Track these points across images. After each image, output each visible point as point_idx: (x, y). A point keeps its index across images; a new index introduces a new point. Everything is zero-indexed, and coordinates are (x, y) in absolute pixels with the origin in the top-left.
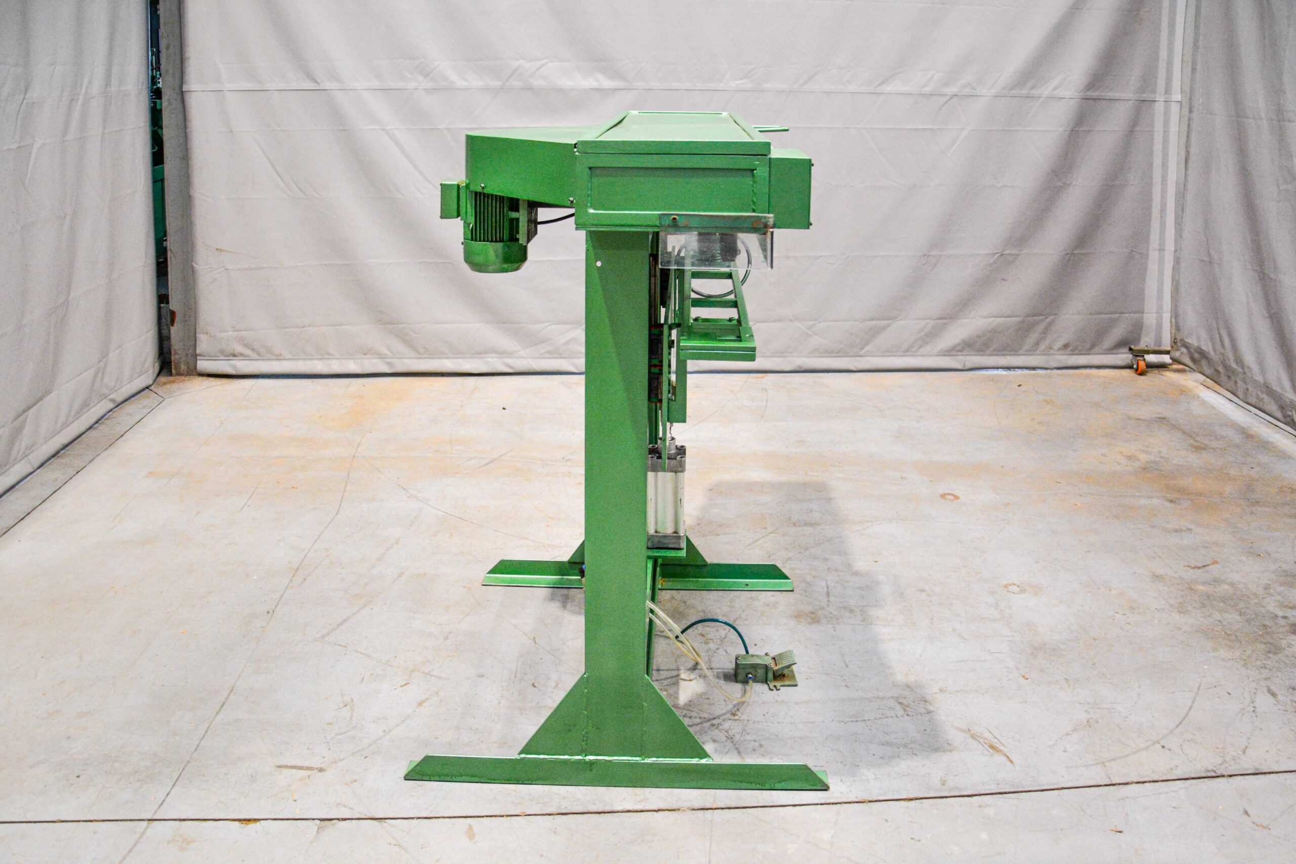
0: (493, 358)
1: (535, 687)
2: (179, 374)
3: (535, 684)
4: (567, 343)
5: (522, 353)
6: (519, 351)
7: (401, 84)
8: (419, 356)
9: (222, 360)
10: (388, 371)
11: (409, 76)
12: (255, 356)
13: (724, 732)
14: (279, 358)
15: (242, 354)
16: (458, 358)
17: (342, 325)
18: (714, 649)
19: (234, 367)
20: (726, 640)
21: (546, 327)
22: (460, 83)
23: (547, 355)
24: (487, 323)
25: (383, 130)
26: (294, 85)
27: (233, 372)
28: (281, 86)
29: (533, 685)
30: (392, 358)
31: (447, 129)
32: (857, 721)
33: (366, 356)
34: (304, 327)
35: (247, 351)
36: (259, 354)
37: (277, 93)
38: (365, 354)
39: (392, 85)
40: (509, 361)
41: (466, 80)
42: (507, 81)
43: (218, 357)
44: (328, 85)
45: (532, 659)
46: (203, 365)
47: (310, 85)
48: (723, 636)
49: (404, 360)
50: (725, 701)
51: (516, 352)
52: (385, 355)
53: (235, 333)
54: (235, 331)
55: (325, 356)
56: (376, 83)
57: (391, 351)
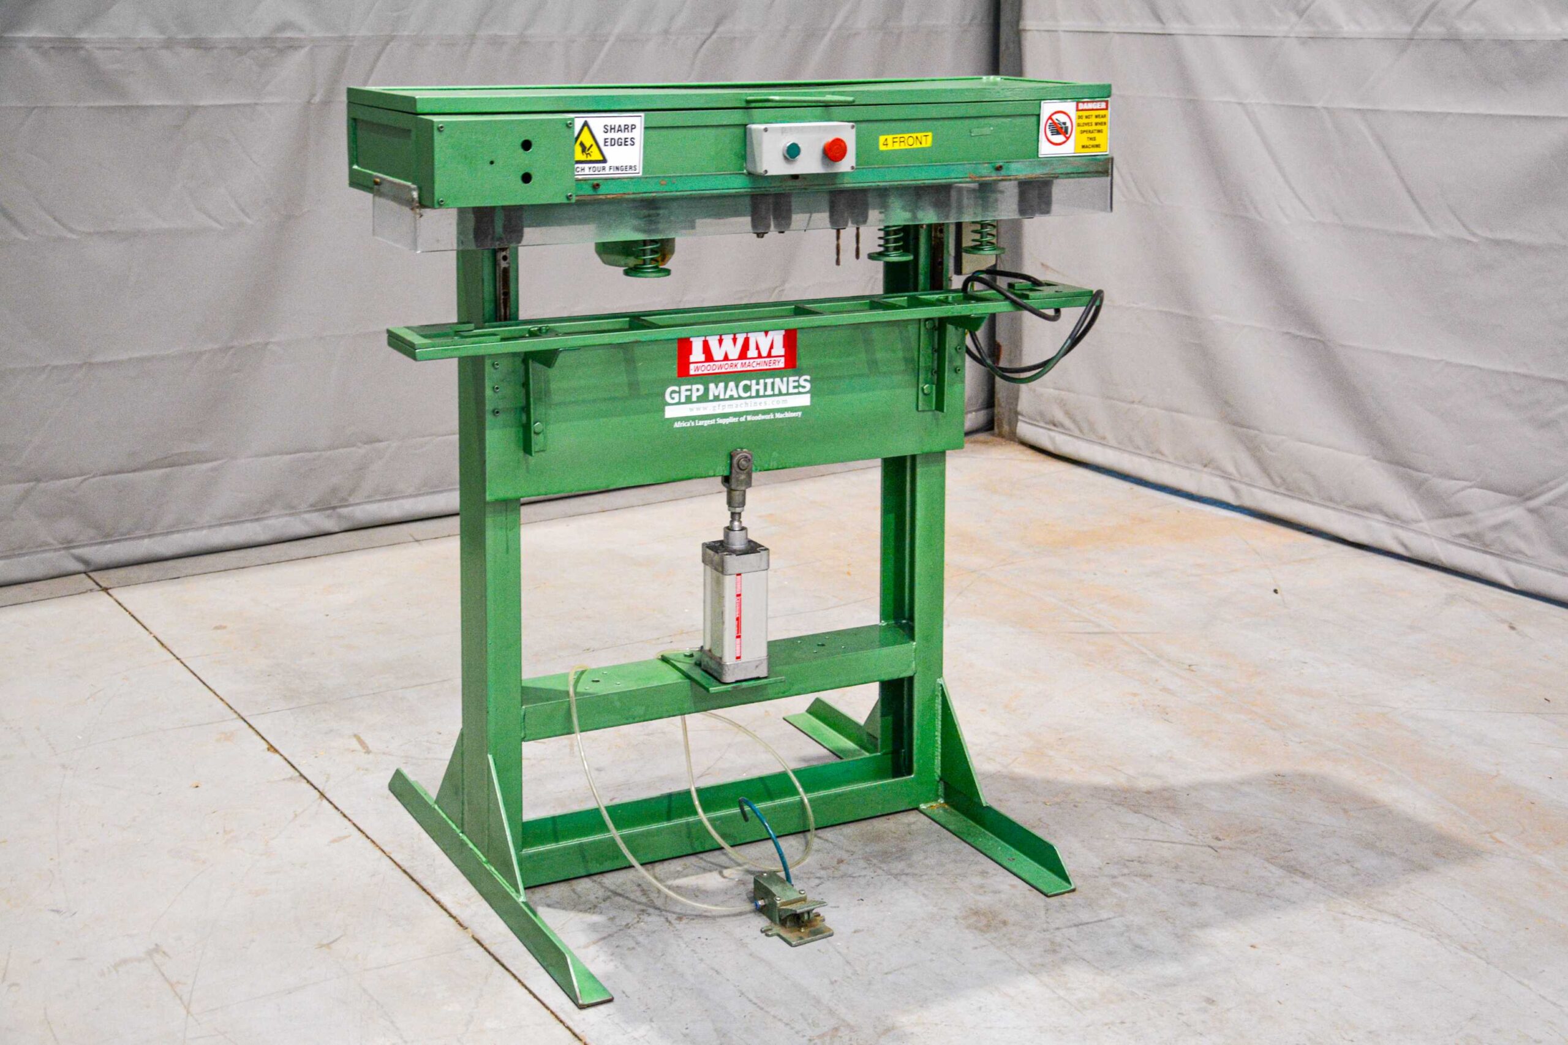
0: (1378, 521)
2: (1001, 435)
4: (1496, 528)
5: (1425, 526)
6: (1420, 521)
7: (1266, 29)
8: (1272, 488)
9: (1041, 427)
10: (1231, 499)
11: (1278, 14)
12: (1077, 433)
14: (1102, 442)
15: (1062, 426)
16: (1327, 507)
17: (1178, 411)
19: (1052, 440)
21: (1463, 489)
22: (1349, 29)
23: (1464, 541)
24: (1375, 458)
25: (1240, 104)
26: (1138, 27)
27: (1050, 447)
28: (1124, 26)
30: (1240, 482)
31: (1325, 108)
33: (1205, 469)
34: (1133, 402)
35: (1067, 423)
36: (1081, 431)
37: (1117, 37)
38: (1205, 466)
39: (1255, 29)
40: (1403, 534)
41: (1359, 23)
42: (1419, 25)
43: (1038, 421)
44: (1175, 26)
46: (1024, 429)
47: (1154, 27)
49: (1254, 490)
51: (1417, 521)
52: (1231, 475)
53: (1057, 392)
54: (1056, 389)
55: (1156, 455)
56: (1234, 27)
57: (1238, 470)
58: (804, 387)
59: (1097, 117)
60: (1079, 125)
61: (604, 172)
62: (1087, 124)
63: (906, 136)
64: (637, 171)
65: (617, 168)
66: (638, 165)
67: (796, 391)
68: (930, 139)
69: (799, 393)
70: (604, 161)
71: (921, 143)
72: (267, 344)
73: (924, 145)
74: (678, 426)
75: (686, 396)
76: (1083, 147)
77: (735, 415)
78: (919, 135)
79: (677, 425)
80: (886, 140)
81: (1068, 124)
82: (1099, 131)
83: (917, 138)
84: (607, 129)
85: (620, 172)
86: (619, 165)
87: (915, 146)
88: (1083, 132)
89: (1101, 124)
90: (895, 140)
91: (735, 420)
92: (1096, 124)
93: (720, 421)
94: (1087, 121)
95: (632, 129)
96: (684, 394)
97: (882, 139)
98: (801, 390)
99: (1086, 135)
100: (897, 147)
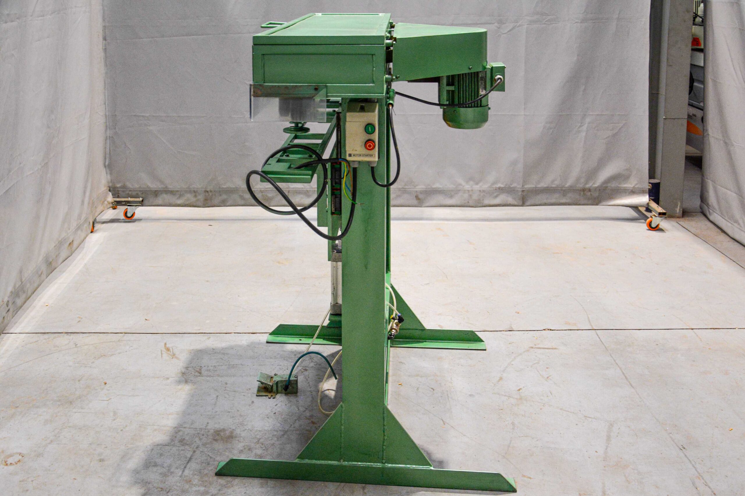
1: (432, 388)
3: (432, 390)
13: (314, 361)
18: (307, 411)
20: (296, 418)
29: (434, 390)
32: (233, 365)
45: (441, 407)
48: (297, 421)
50: (309, 377)
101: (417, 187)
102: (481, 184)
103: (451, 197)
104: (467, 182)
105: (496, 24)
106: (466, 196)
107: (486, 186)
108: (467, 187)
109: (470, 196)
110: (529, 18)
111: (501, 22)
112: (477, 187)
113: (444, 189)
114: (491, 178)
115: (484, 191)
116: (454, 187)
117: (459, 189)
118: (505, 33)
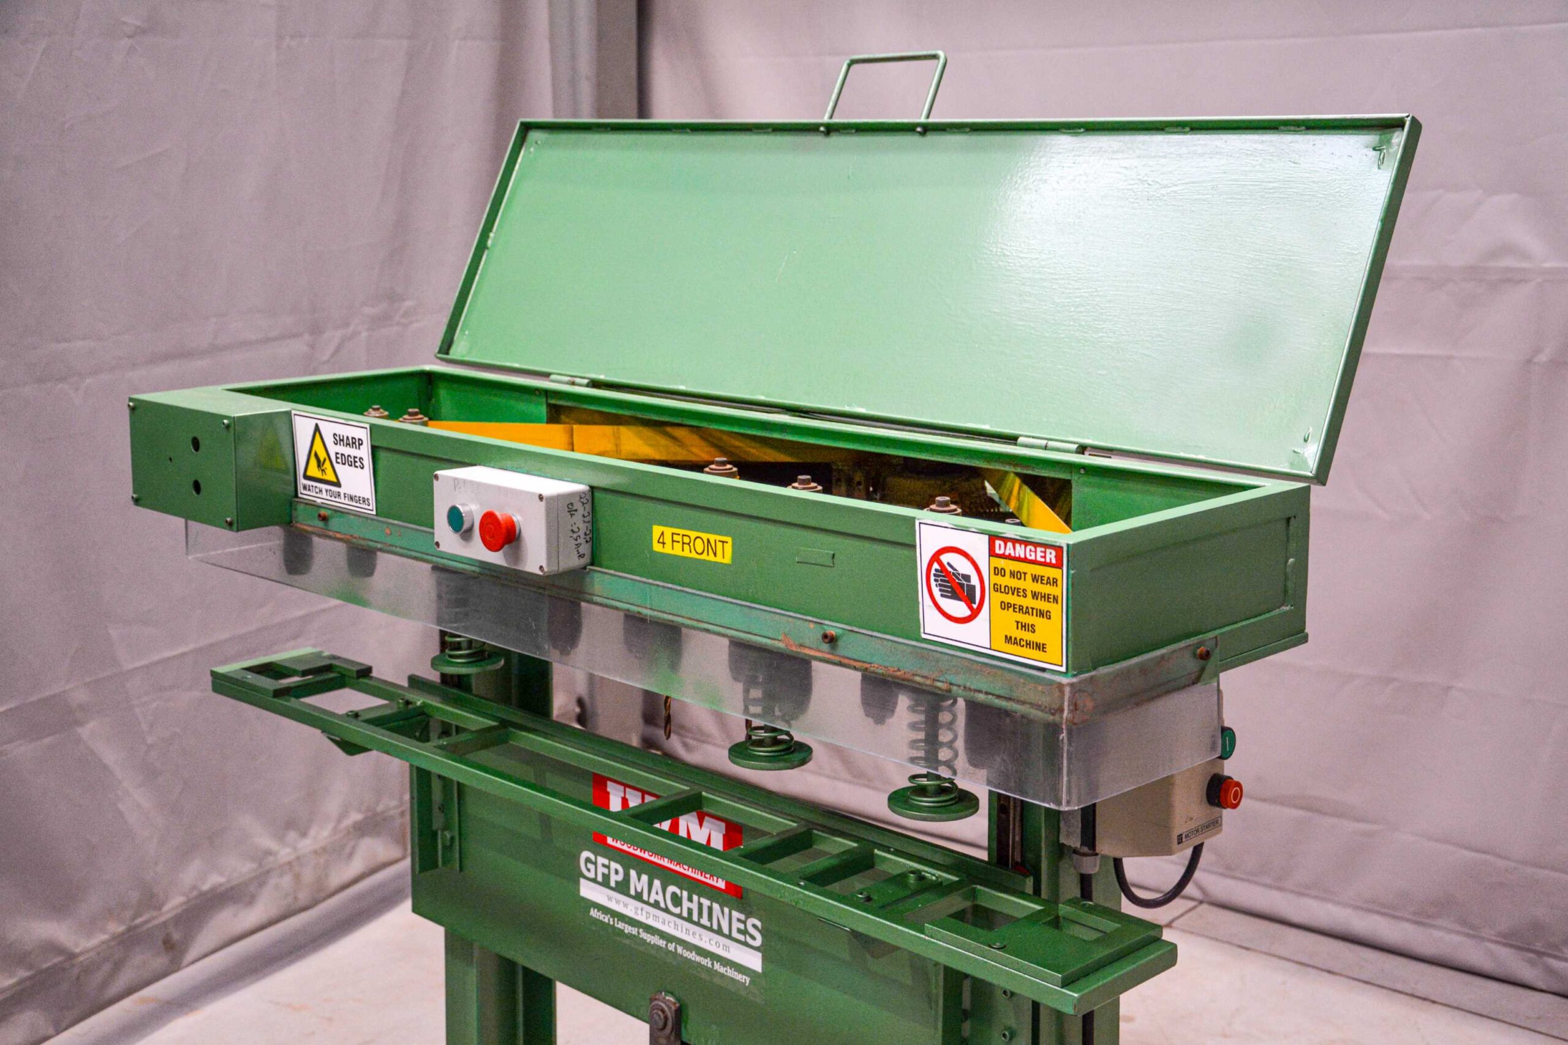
58: (753, 938)
59: (1035, 579)
60: (997, 588)
61: (337, 500)
62: (1015, 591)
63: (693, 534)
64: (370, 508)
65: (351, 498)
66: (370, 498)
67: (741, 937)
68: (728, 548)
69: (746, 944)
70: (338, 484)
71: (715, 554)
72: (1449, 688)
73: (719, 559)
74: (594, 916)
75: (603, 874)
76: (1008, 639)
77: (663, 935)
78: (713, 538)
79: (594, 913)
80: (663, 533)
81: (975, 581)
82: (1041, 614)
83: (708, 541)
84: (339, 440)
85: (354, 504)
86: (353, 493)
87: (704, 557)
88: (1005, 606)
89: (1046, 597)
90: (676, 538)
91: (662, 943)
92: (1035, 595)
93: (644, 935)
94: (1014, 583)
95: (360, 445)
96: (601, 870)
97: (657, 530)
98: (749, 940)
99: (1012, 616)
100: (678, 550)
101: (165, 909)
102: (312, 832)
103: (251, 900)
104: (281, 839)
105: (307, 337)
106: (287, 881)
107: (326, 833)
108: (285, 854)
109: (297, 877)
110: (368, 311)
111: (316, 330)
112: (306, 845)
113: (234, 883)
114: (332, 805)
115: (324, 849)
116: (254, 866)
117: (266, 868)
118: (328, 361)
